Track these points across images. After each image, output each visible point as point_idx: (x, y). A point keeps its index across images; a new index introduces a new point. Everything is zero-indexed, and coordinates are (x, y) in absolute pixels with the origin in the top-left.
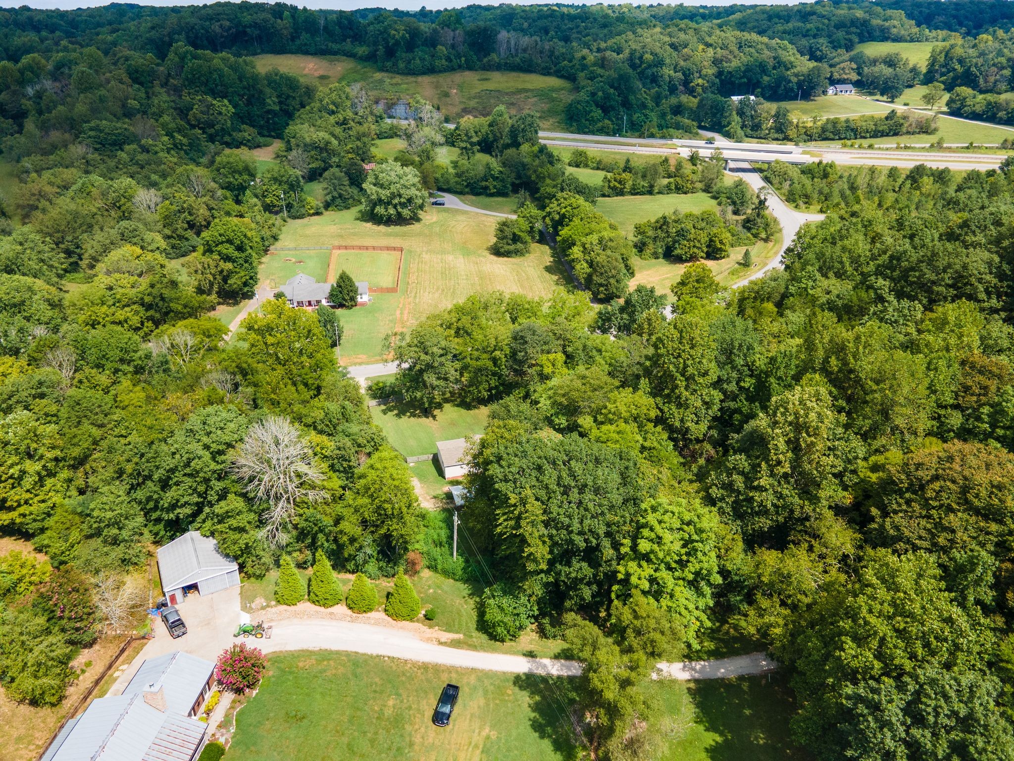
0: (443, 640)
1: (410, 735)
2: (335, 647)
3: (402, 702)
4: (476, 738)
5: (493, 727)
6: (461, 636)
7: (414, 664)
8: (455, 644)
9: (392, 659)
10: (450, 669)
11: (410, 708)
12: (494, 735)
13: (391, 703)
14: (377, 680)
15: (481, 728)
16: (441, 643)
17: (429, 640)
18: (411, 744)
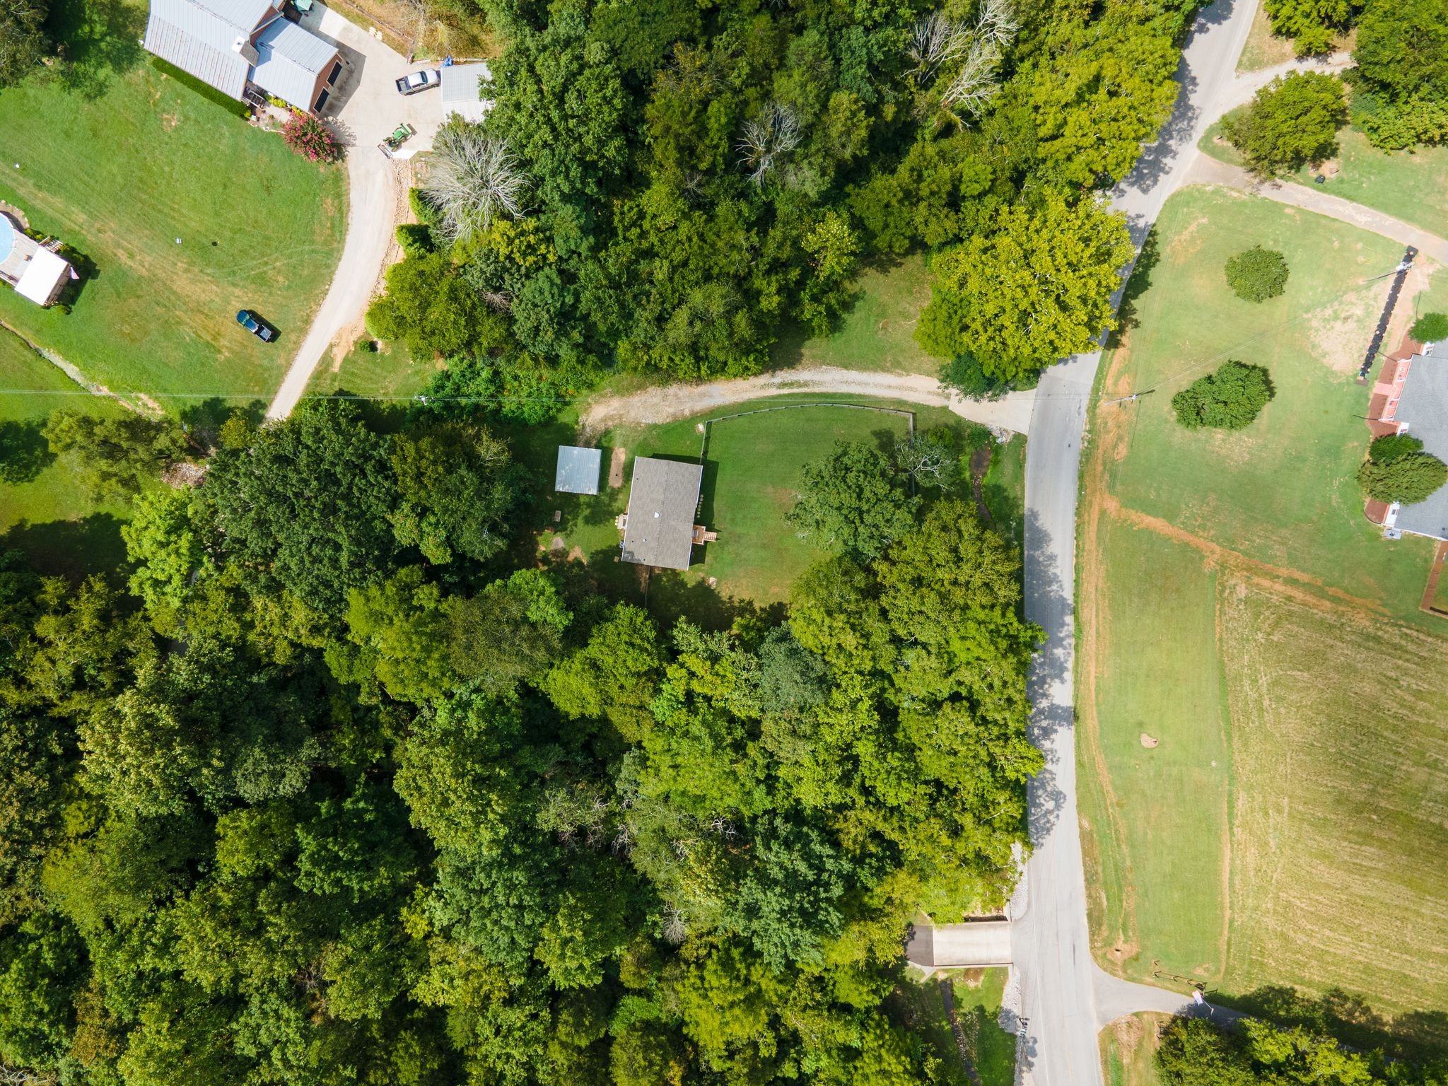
0: (335, 350)
1: (244, 287)
2: (350, 238)
3: (279, 289)
4: (224, 342)
5: (228, 359)
6: (336, 368)
7: (314, 312)
8: (326, 360)
9: (326, 293)
10: (297, 345)
11: (271, 294)
12: (221, 358)
13: (280, 279)
14: (306, 272)
15: (230, 350)
16: (331, 346)
17: (340, 336)
18: (234, 285)
